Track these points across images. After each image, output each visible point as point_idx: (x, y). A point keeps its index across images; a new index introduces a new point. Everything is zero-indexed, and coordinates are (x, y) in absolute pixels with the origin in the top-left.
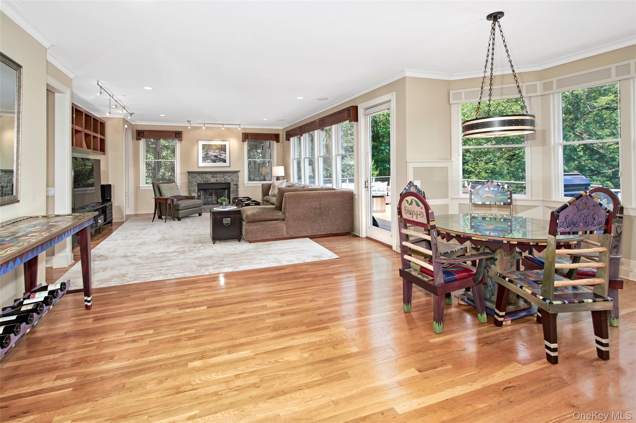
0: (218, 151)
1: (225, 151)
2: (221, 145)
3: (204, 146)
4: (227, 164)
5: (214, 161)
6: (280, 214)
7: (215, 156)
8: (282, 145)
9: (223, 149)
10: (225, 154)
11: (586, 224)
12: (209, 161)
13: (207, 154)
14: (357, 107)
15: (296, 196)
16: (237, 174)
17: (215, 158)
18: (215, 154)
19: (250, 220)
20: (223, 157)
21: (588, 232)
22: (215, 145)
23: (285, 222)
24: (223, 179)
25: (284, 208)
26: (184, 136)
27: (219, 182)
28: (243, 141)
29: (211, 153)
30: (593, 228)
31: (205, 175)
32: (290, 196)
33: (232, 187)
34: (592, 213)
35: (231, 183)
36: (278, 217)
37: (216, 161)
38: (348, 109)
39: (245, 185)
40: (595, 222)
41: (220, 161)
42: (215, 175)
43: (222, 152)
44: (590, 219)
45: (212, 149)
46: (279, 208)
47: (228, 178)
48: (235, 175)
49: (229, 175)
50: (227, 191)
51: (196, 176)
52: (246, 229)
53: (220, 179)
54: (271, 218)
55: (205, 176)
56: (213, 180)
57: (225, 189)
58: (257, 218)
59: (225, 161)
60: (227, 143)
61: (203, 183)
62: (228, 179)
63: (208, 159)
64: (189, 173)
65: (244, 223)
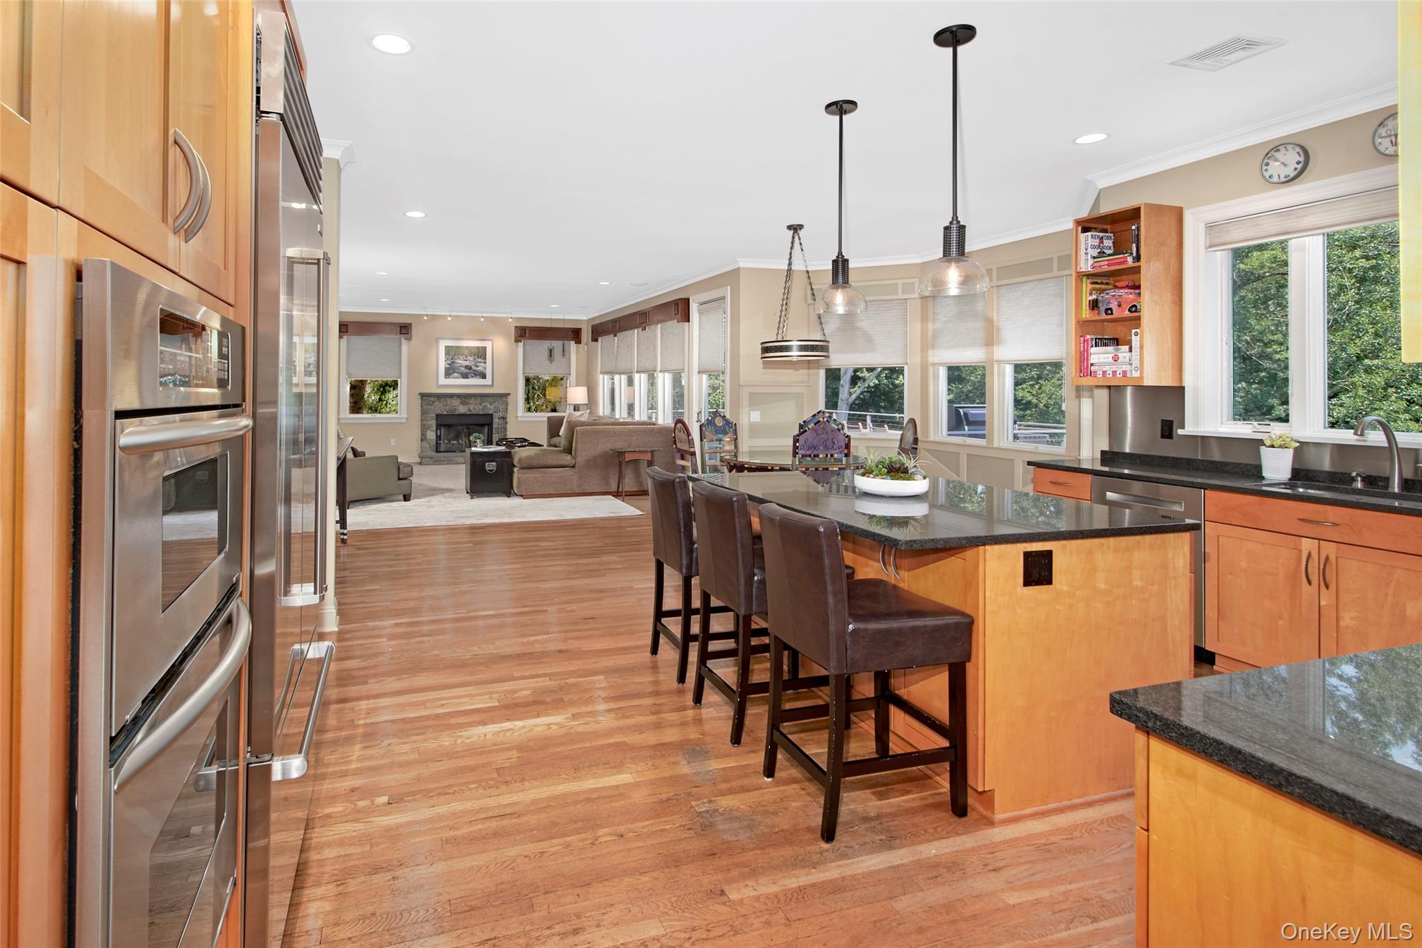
0: (472, 359)
1: (485, 358)
2: (478, 348)
3: (448, 349)
4: (488, 381)
5: (465, 376)
6: (567, 459)
7: (466, 367)
8: (585, 349)
9: (481, 353)
10: (485, 363)
11: (826, 447)
12: (456, 375)
13: (454, 363)
14: (689, 299)
15: (593, 432)
16: (504, 399)
17: (467, 371)
18: (467, 363)
19: (525, 465)
20: (480, 368)
21: (829, 456)
22: (467, 347)
23: (575, 470)
24: (481, 407)
25: (575, 450)
26: (414, 330)
27: (473, 412)
28: (517, 341)
29: (461, 362)
30: (833, 452)
31: (449, 400)
32: (583, 432)
33: (496, 422)
34: (831, 438)
35: (494, 414)
36: (565, 463)
37: (469, 376)
38: (676, 303)
39: (519, 419)
40: (835, 447)
41: (476, 375)
42: (467, 400)
43: (479, 360)
44: (829, 443)
45: (463, 354)
46: (569, 450)
47: (489, 405)
48: (501, 402)
49: (490, 399)
50: (486, 429)
51: (433, 402)
52: (518, 478)
53: (475, 408)
54: (554, 463)
55: (449, 403)
56: (462, 409)
57: (483, 425)
58: (535, 463)
59: (484, 376)
60: (488, 345)
61: (445, 413)
62: (490, 408)
63: (454, 372)
64: (423, 396)
65: (516, 470)
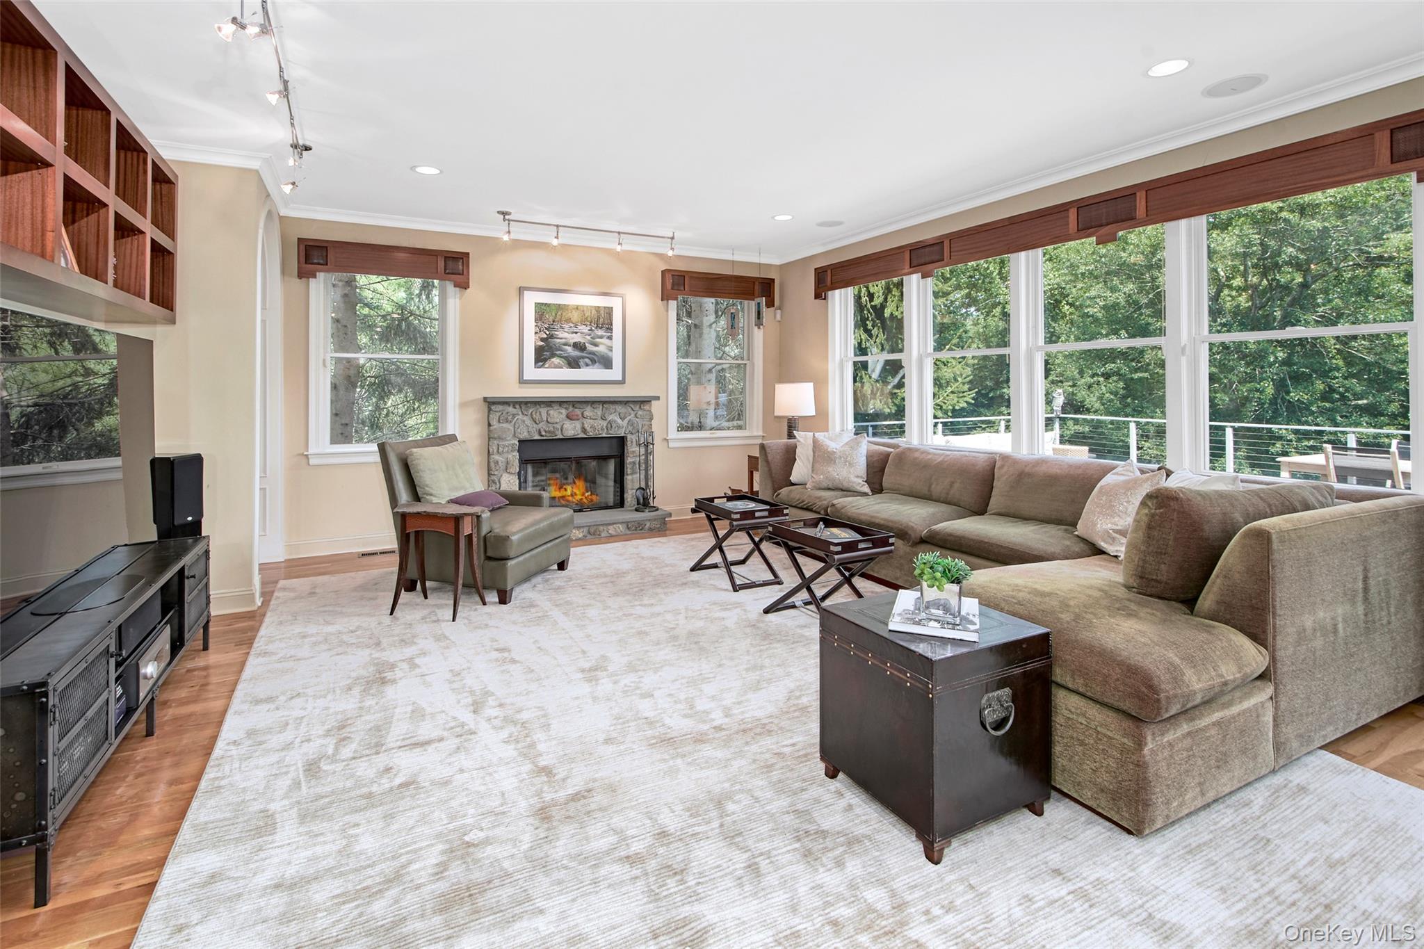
0: (585, 329)
1: (610, 329)
2: (598, 309)
3: (541, 310)
4: (615, 374)
5: (573, 363)
7: (576, 346)
8: (778, 317)
9: (603, 321)
10: (610, 338)
12: (556, 360)
13: (552, 337)
16: (646, 407)
17: (577, 353)
18: (577, 338)
20: (601, 349)
22: (577, 308)
24: (605, 424)
26: (476, 271)
27: (591, 434)
28: (665, 297)
29: (565, 335)
31: (544, 411)
33: (633, 452)
35: (629, 437)
37: (581, 363)
39: (671, 445)
41: (593, 362)
42: (578, 412)
43: (600, 332)
45: (568, 321)
47: (619, 421)
48: (640, 413)
49: (619, 408)
50: (611, 466)
51: (514, 416)
53: (595, 424)
55: (544, 416)
56: (572, 429)
57: (605, 458)
59: (607, 363)
60: (615, 303)
61: (537, 437)
62: (620, 424)
63: (553, 355)
64: (490, 403)
